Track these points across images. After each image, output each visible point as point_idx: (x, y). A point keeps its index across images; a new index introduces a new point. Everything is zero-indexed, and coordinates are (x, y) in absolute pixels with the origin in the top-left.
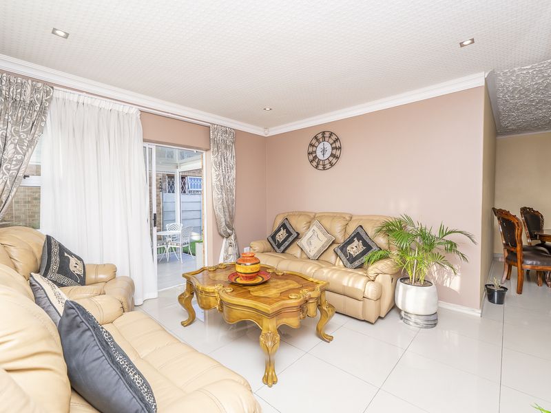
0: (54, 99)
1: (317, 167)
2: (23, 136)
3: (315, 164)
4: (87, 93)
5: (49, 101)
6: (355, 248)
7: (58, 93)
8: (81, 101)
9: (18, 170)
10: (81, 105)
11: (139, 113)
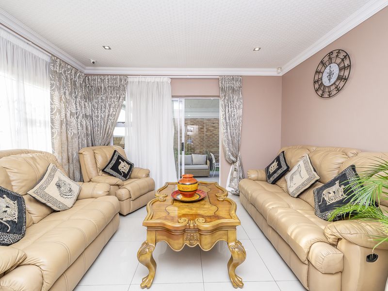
0: (129, 83)
1: (322, 96)
2: (116, 103)
3: (320, 92)
4: (142, 75)
5: (127, 84)
6: (333, 194)
7: (130, 79)
8: (140, 81)
9: (114, 119)
10: (140, 83)
11: (170, 80)
